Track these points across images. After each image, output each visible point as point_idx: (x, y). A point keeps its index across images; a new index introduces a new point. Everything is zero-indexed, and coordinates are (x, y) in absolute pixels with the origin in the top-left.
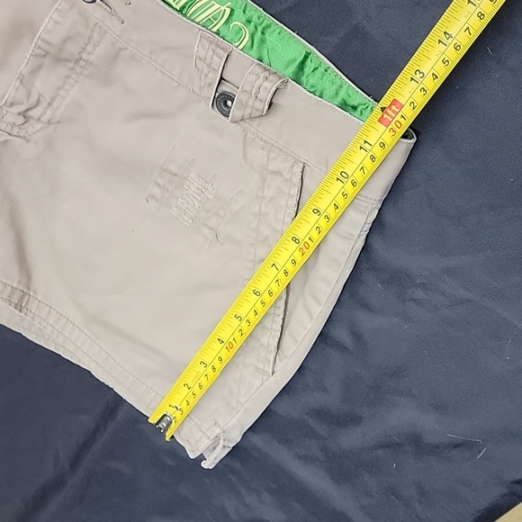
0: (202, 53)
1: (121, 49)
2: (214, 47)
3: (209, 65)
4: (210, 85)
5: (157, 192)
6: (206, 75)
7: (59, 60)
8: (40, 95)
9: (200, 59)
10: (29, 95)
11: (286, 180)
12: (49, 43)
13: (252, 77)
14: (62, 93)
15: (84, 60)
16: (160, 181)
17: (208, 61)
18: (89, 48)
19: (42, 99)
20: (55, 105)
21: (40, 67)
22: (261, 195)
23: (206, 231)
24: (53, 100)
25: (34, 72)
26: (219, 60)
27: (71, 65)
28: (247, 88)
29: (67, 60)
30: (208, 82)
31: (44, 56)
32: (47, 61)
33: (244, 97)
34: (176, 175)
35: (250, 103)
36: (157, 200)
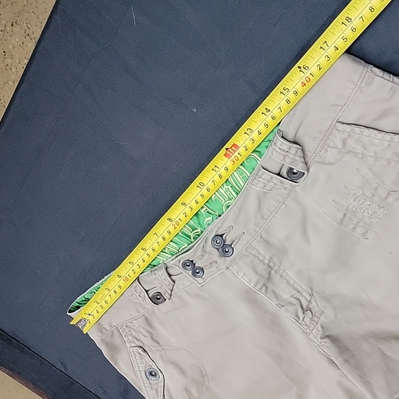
0: (261, 185)
1: (261, 237)
2: (257, 177)
3: (269, 181)
4: (282, 183)
5: (360, 230)
6: (275, 184)
7: (269, 278)
8: (292, 296)
9: (265, 186)
10: (291, 304)
11: (349, 136)
12: (257, 282)
13: (275, 153)
14: (291, 282)
15: (269, 263)
16: (351, 227)
17: (265, 181)
18: (261, 258)
19: (295, 296)
20: (299, 289)
21: (274, 292)
22: (361, 155)
23: (390, 199)
24: (296, 289)
25: (277, 297)
26: (265, 174)
27: (273, 272)
28: (282, 158)
29: (270, 273)
30: (280, 184)
31: (267, 288)
32: (270, 286)
33: (288, 160)
34: (345, 215)
35: (292, 156)
36: (367, 232)
